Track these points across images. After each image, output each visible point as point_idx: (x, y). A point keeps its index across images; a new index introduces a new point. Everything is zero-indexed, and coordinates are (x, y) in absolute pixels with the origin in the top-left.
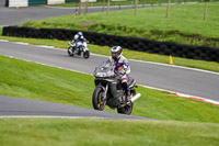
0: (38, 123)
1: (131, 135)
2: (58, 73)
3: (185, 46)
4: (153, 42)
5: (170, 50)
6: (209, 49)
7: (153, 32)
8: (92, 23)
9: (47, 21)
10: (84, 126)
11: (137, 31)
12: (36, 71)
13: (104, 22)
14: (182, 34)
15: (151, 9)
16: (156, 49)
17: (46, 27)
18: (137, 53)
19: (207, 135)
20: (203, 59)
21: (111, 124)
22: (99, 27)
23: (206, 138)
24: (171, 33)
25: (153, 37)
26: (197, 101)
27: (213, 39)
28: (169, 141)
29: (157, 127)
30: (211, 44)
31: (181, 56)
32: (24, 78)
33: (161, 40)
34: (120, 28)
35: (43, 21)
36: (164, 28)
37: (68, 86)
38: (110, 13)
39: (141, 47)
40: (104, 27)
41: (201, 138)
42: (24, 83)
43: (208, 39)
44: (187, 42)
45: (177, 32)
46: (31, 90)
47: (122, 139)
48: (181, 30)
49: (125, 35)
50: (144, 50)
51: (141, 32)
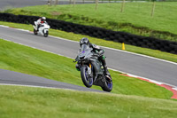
0: (27, 91)
1: (103, 105)
2: (32, 52)
3: (136, 37)
4: (109, 31)
5: (123, 39)
6: (154, 39)
7: (110, 24)
8: (61, 13)
9: (24, 9)
10: (64, 95)
11: (97, 22)
12: (14, 49)
13: (71, 12)
14: (133, 26)
15: (109, 4)
16: (112, 37)
17: (23, 14)
18: (96, 39)
19: (162, 108)
20: (150, 47)
21: (85, 95)
22: (67, 17)
23: (162, 111)
24: (125, 25)
25: (110, 27)
26: (143, 80)
27: (158, 32)
28: (134, 111)
29: (121, 99)
30: (156, 36)
31: (131, 44)
32: (4, 54)
33: (116, 30)
34: (83, 19)
35: (21, 9)
36: (119, 20)
37: (40, 63)
38: (76, 5)
39: (100, 35)
40: (70, 16)
41: (158, 110)
42: (4, 58)
43: (154, 32)
44: (137, 33)
45: (130, 24)
46: (9, 64)
47: (96, 107)
48: (133, 23)
49: (87, 24)
50: (102, 38)
51: (100, 23)
